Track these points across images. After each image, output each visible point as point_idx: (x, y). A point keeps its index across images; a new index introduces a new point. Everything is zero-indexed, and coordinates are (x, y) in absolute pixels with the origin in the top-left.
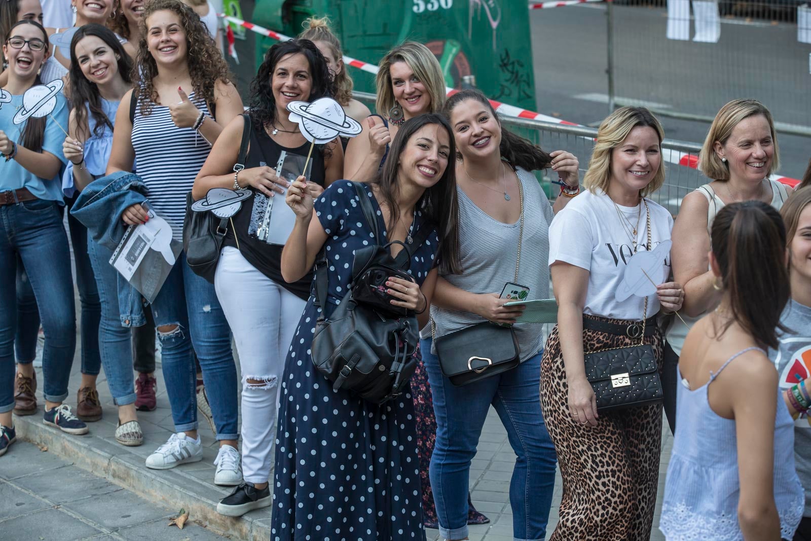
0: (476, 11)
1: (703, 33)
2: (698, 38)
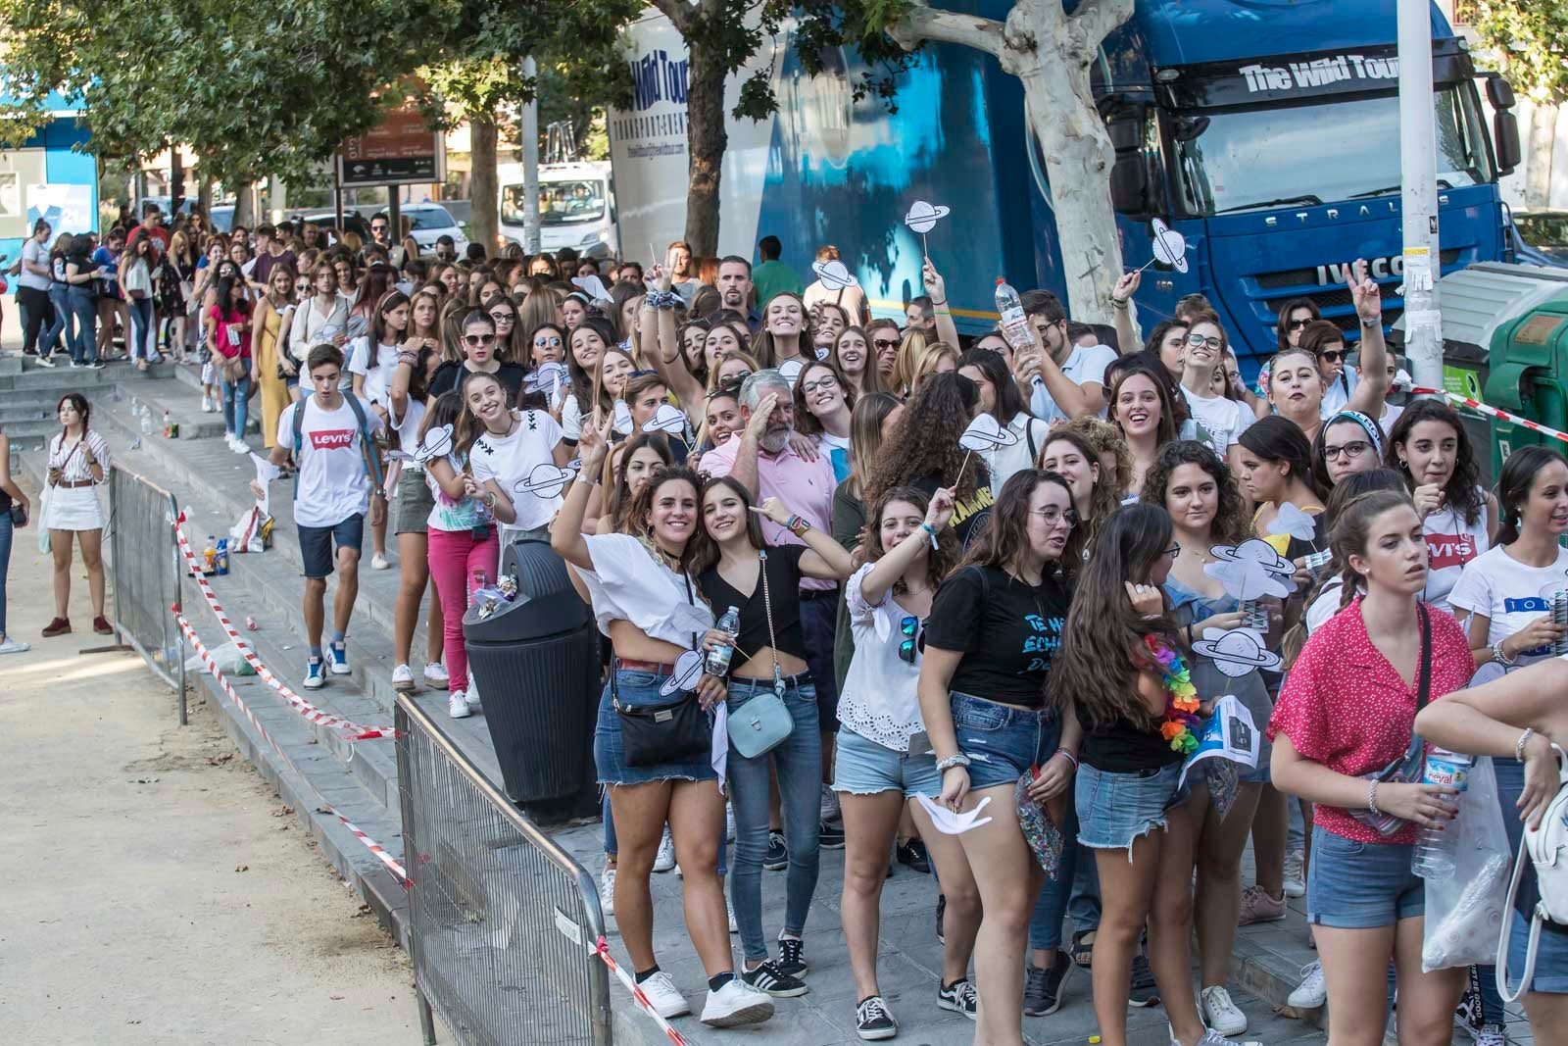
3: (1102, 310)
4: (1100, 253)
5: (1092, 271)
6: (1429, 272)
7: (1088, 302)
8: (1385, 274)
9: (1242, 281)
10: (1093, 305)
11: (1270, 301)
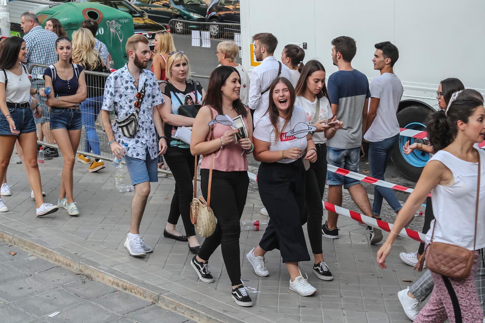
0: (113, 35)
1: (205, 44)
2: (203, 46)
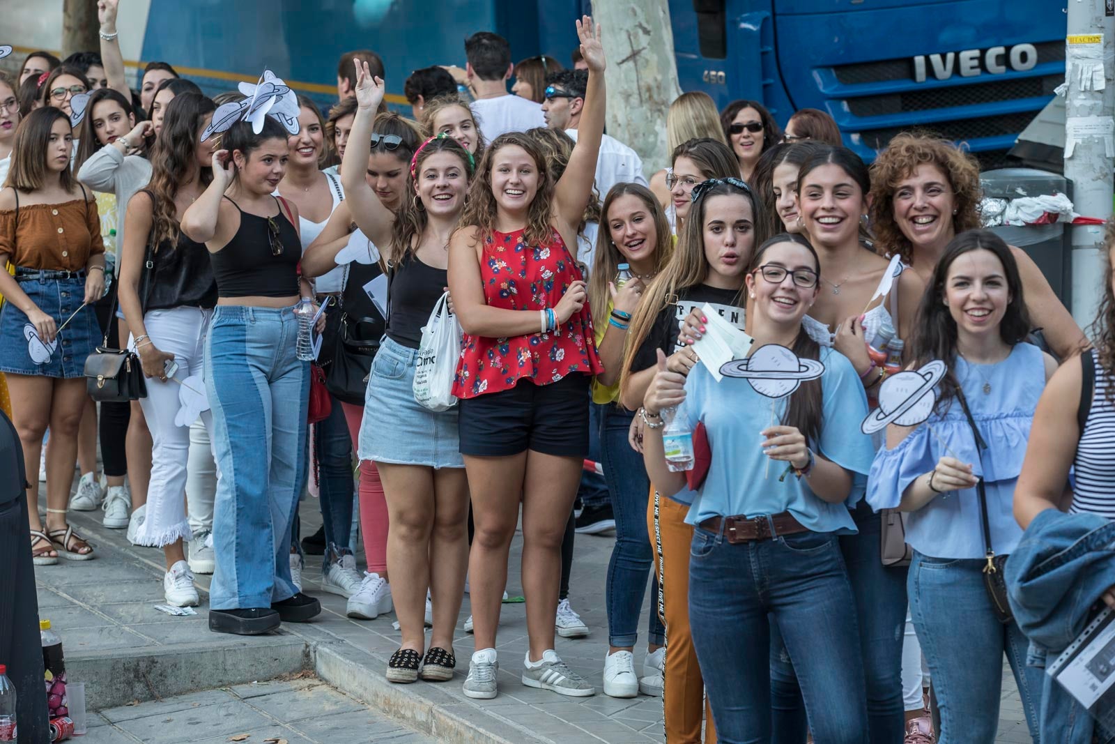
3: (645, 108)
4: (646, 32)
5: (634, 55)
6: (1101, 66)
7: (627, 96)
8: (1002, 69)
9: (816, 75)
10: (635, 100)
11: (851, 100)
